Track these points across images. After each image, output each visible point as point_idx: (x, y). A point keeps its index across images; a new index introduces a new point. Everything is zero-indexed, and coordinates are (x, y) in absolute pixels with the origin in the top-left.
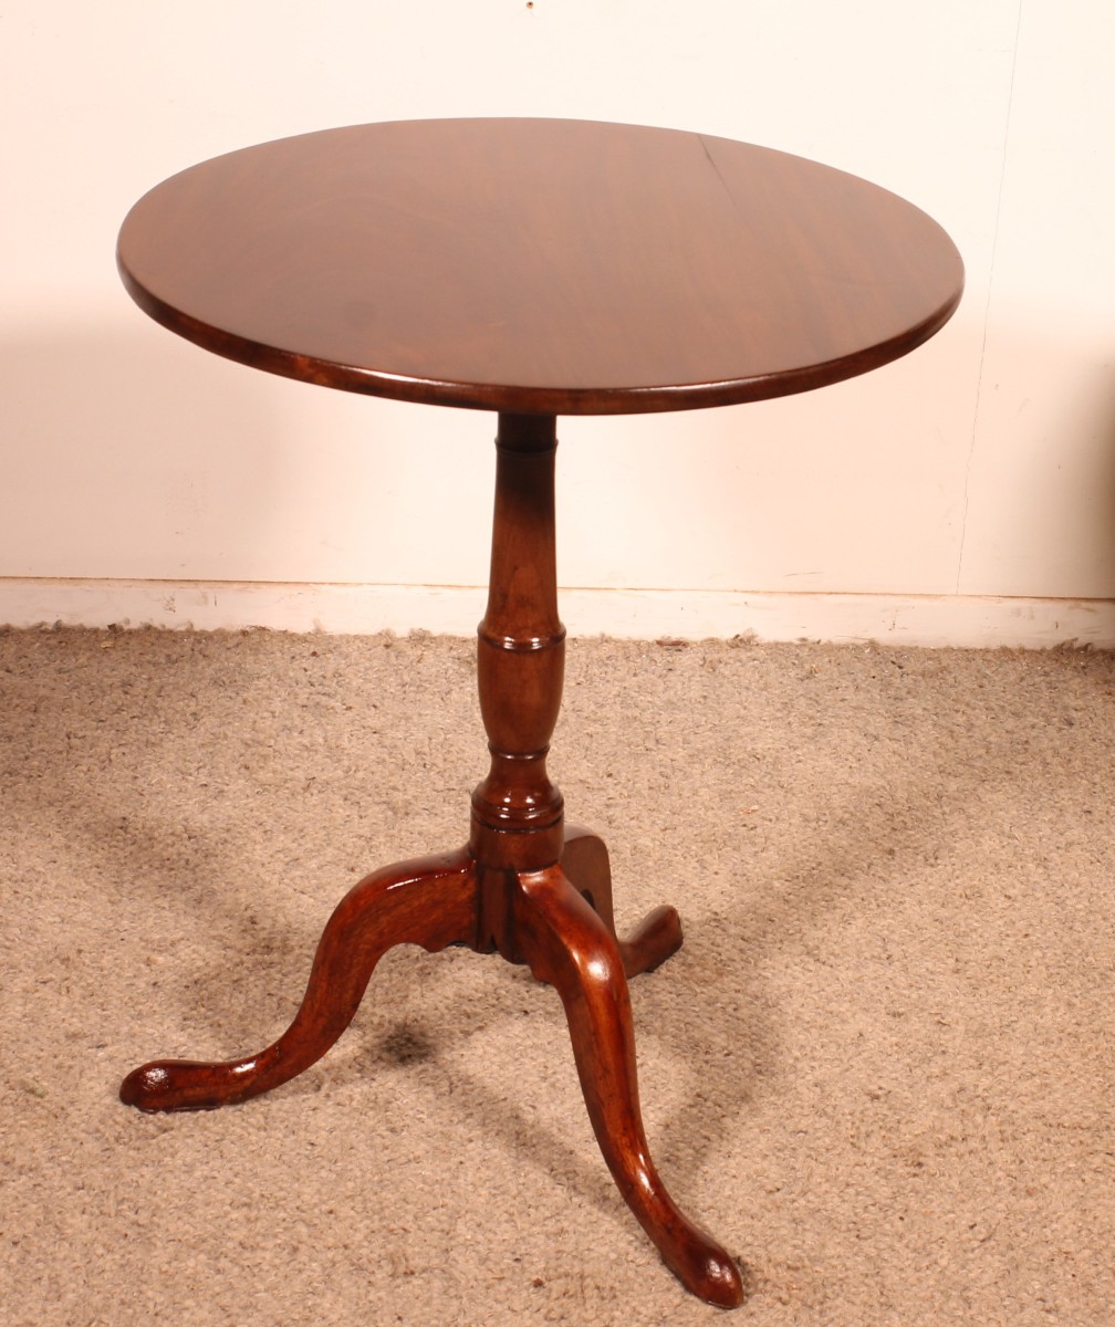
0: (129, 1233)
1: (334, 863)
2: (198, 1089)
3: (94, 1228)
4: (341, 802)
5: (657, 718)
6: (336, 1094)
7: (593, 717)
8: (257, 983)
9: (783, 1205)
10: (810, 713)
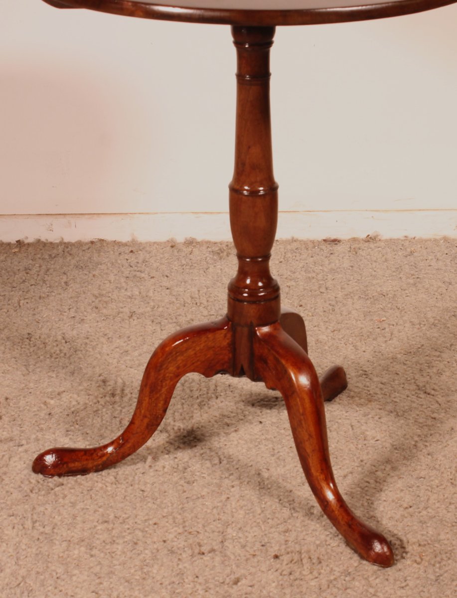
0: (40, 538)
1: (148, 352)
2: (77, 463)
3: (20, 536)
4: (150, 323)
5: (326, 277)
6: (155, 466)
7: (289, 277)
8: (108, 412)
9: (414, 514)
10: (412, 272)
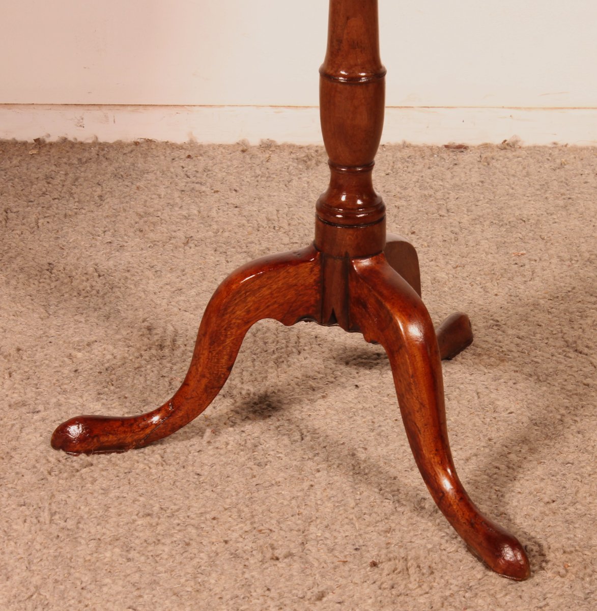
0: (60, 535)
1: (209, 291)
2: (111, 436)
3: (33, 532)
4: (213, 252)
5: (447, 196)
6: (215, 442)
7: (399, 195)
8: (154, 369)
9: (558, 511)
10: (562, 191)
